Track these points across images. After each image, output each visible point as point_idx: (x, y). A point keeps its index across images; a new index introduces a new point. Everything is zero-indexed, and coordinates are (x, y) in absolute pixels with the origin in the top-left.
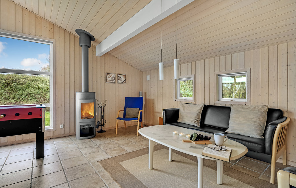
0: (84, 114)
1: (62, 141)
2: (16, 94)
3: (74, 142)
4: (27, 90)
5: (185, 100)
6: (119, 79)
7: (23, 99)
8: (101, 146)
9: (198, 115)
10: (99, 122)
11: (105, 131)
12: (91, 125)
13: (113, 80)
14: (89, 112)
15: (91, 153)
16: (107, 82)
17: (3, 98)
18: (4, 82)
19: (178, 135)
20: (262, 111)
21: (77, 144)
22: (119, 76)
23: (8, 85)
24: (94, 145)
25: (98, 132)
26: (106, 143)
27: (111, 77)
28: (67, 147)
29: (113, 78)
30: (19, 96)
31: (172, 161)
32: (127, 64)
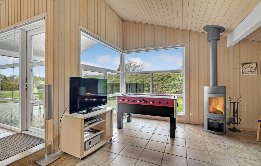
0: (211, 109)
1: (191, 128)
2: (167, 84)
3: (202, 133)
4: (173, 82)
7: (170, 88)
8: (231, 149)
10: (230, 119)
11: (240, 132)
12: (220, 121)
14: (217, 107)
15: (216, 152)
16: (243, 73)
17: (160, 87)
18: (161, 77)
21: (203, 136)
23: (163, 79)
24: (222, 144)
25: (230, 129)
26: (239, 147)
27: (251, 67)
28: (194, 136)
29: (254, 69)
30: (168, 86)
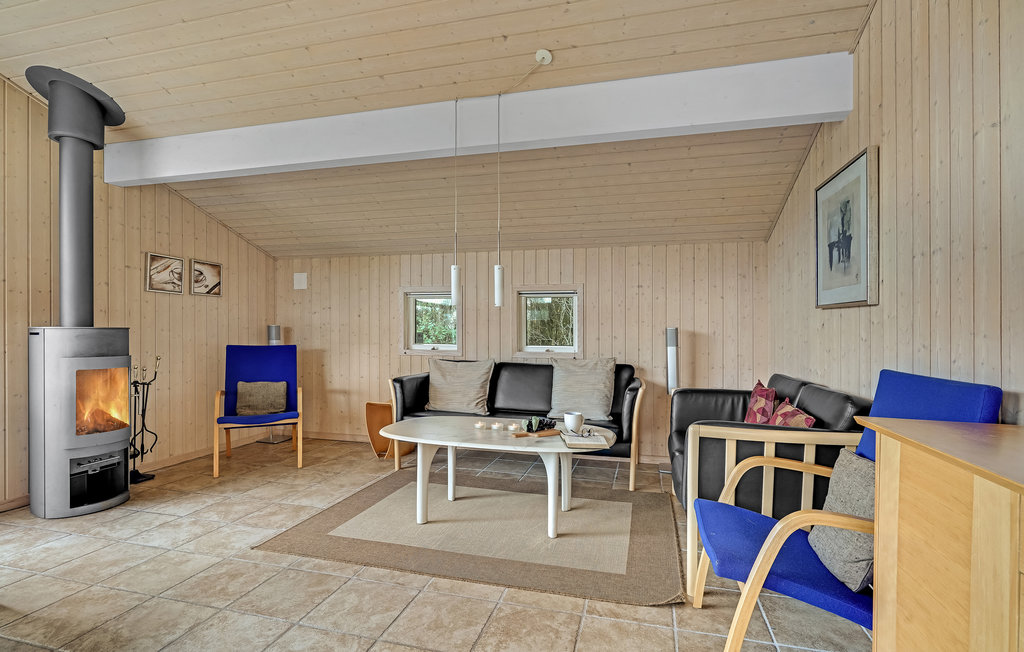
0: (87, 416)
5: (434, 353)
6: (199, 278)
9: (482, 387)
12: (108, 457)
13: (175, 281)
14: (109, 407)
16: (151, 287)
19: (490, 428)
20: (608, 369)
22: (197, 267)
27: (169, 269)
29: (176, 276)
31: (455, 499)
32: (225, 226)
